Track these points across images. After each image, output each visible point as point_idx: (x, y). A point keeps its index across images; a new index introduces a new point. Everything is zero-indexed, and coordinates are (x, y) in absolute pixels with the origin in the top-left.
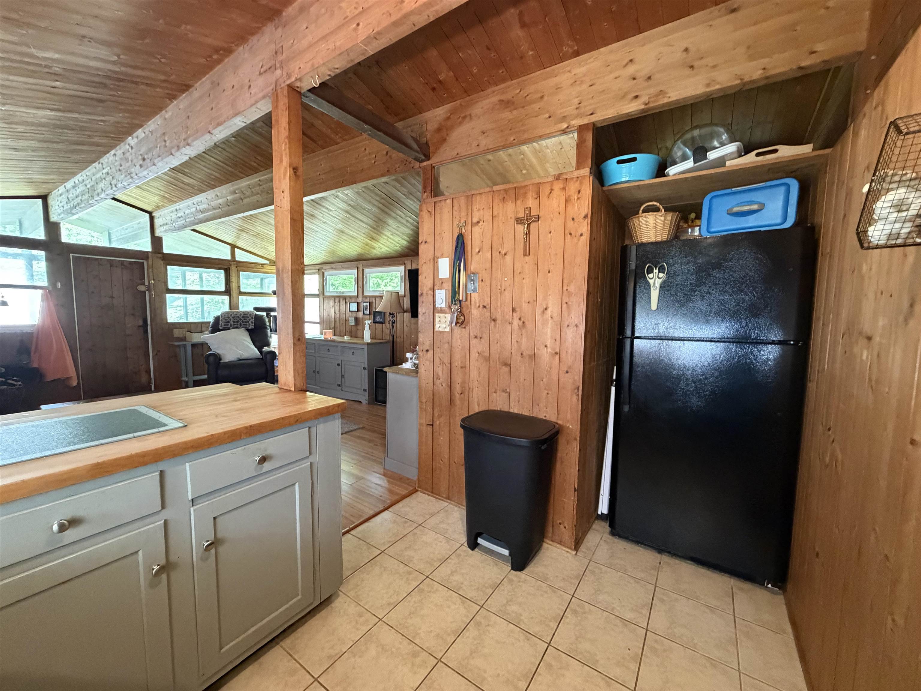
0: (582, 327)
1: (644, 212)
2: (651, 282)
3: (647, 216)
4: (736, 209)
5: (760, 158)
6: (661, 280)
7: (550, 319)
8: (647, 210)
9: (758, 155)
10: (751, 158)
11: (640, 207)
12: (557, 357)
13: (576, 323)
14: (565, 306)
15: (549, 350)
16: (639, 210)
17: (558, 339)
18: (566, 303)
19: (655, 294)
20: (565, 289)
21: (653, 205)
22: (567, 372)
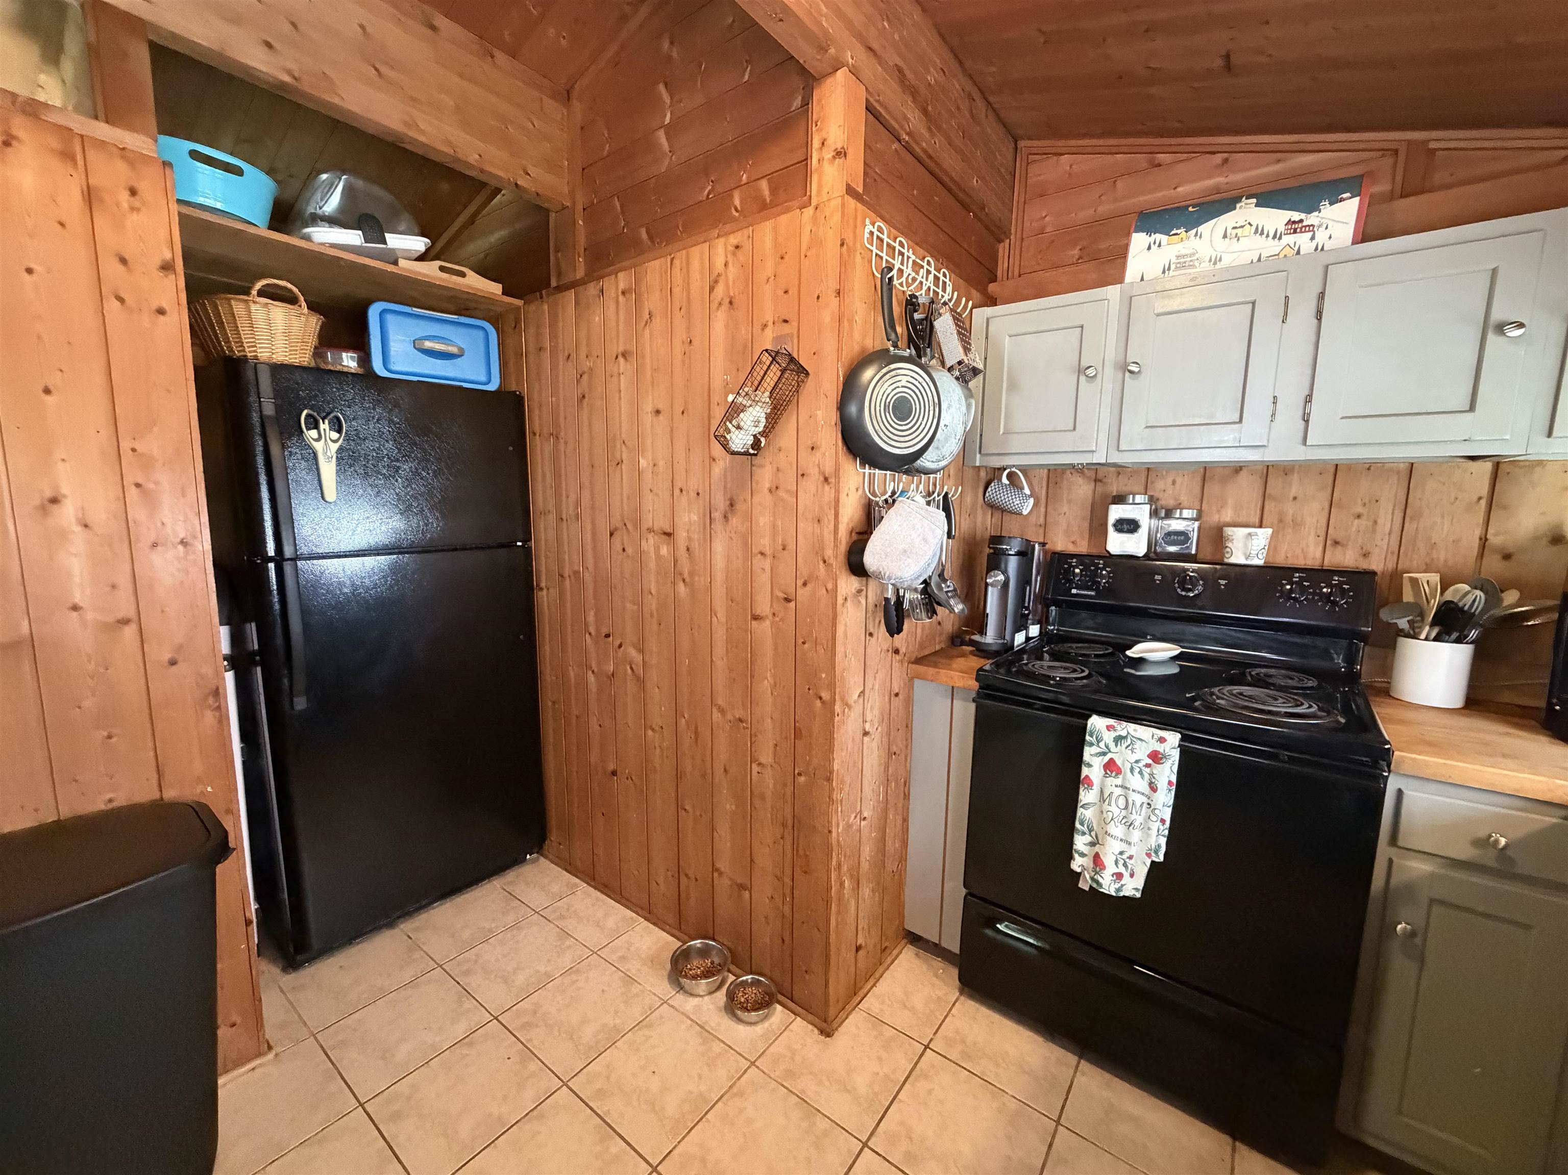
0: (204, 544)
1: (261, 293)
2: (318, 446)
3: (270, 307)
4: (428, 344)
5: (445, 276)
6: (336, 446)
7: (78, 529)
8: (268, 293)
9: (442, 269)
10: (430, 270)
11: (254, 284)
12: (130, 632)
13: (182, 535)
14: (133, 493)
15: (90, 616)
16: (250, 288)
17: (124, 580)
18: (138, 485)
19: (328, 470)
20: (125, 445)
21: (285, 288)
22: (173, 663)
